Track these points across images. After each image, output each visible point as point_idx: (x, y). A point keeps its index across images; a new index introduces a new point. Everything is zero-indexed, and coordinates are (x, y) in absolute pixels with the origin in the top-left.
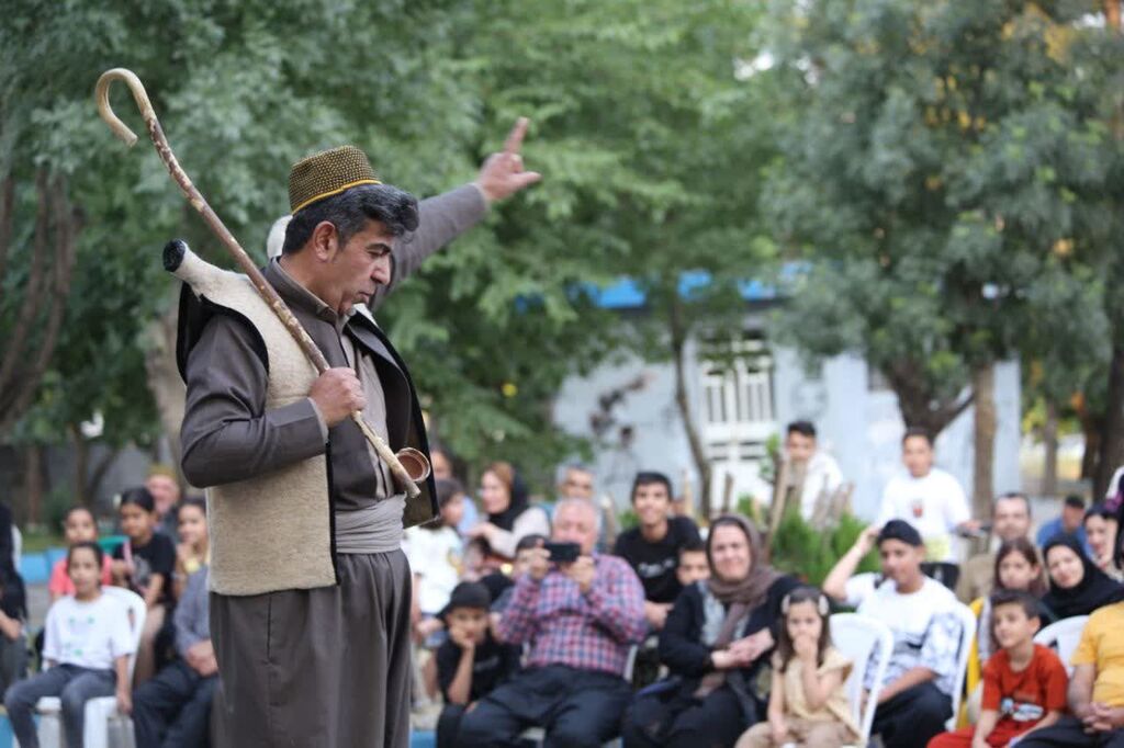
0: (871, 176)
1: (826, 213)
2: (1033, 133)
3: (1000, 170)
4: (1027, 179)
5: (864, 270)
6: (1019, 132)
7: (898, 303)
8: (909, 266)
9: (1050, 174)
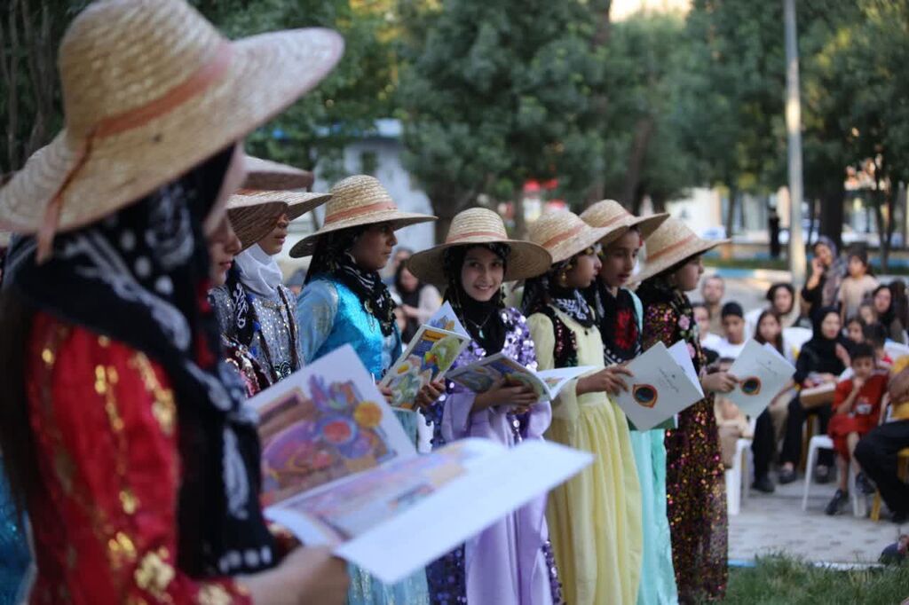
0: (468, 74)
1: (434, 94)
2: (569, 53)
3: (549, 73)
4: (566, 80)
5: (461, 130)
6: (561, 52)
7: (482, 150)
8: (487, 129)
9: (578, 77)
